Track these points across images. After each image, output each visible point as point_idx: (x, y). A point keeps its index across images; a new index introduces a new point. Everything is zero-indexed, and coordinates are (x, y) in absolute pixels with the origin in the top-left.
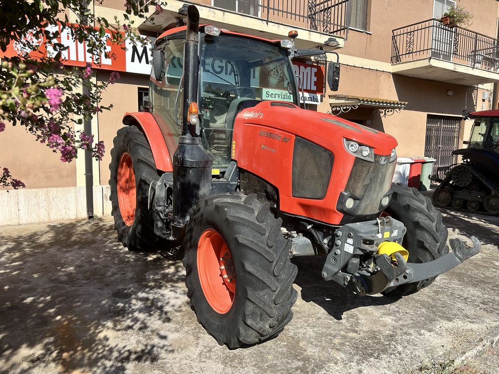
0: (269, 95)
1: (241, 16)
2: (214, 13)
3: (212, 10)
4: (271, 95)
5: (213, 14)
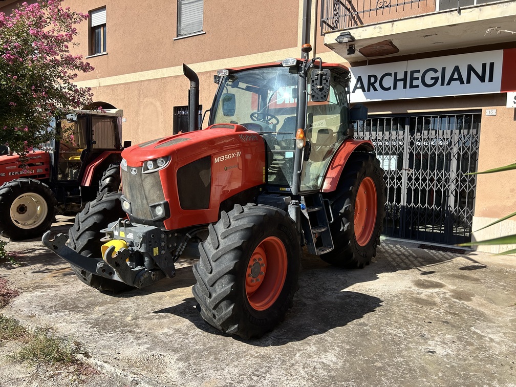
2: (380, 28)
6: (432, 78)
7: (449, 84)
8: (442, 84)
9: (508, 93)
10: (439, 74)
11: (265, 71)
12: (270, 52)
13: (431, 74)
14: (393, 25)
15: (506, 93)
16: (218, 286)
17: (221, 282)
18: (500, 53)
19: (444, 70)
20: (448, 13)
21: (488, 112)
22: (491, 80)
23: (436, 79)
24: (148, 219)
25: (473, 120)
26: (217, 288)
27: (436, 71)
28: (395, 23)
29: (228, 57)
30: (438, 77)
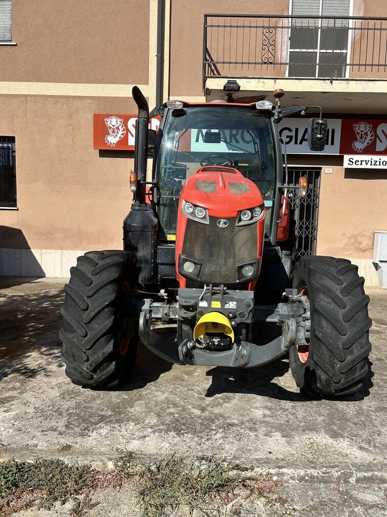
0: (352, 162)
1: (297, 81)
2: (264, 83)
3: (261, 80)
4: (356, 162)
5: (261, 84)
6: (287, 137)
7: (301, 143)
8: (296, 143)
9: (345, 156)
10: (293, 134)
11: (230, 111)
12: (114, 85)
13: (286, 133)
14: (275, 82)
15: (343, 156)
16: (356, 347)
17: (360, 342)
18: (339, 121)
19: (297, 130)
20: (322, 81)
21: (327, 170)
22: (332, 144)
23: (291, 137)
24: (230, 282)
25: (314, 175)
26: (354, 349)
27: (290, 131)
28: (277, 80)
29: (54, 81)
30: (292, 136)
